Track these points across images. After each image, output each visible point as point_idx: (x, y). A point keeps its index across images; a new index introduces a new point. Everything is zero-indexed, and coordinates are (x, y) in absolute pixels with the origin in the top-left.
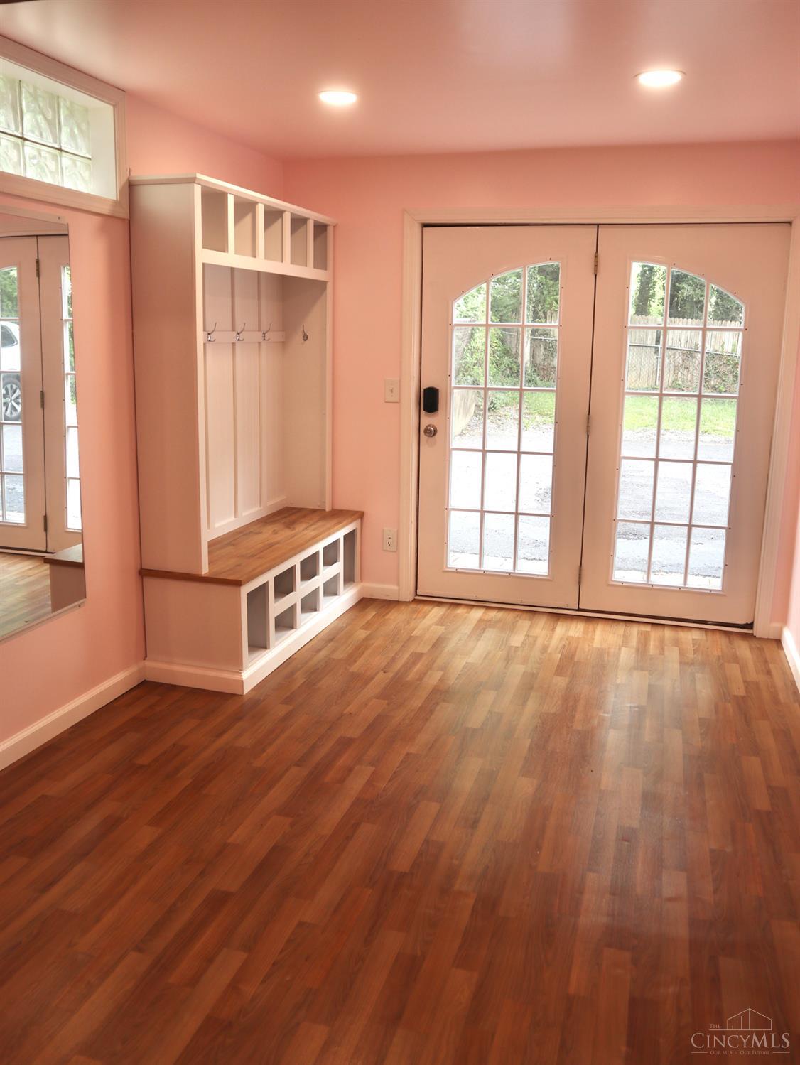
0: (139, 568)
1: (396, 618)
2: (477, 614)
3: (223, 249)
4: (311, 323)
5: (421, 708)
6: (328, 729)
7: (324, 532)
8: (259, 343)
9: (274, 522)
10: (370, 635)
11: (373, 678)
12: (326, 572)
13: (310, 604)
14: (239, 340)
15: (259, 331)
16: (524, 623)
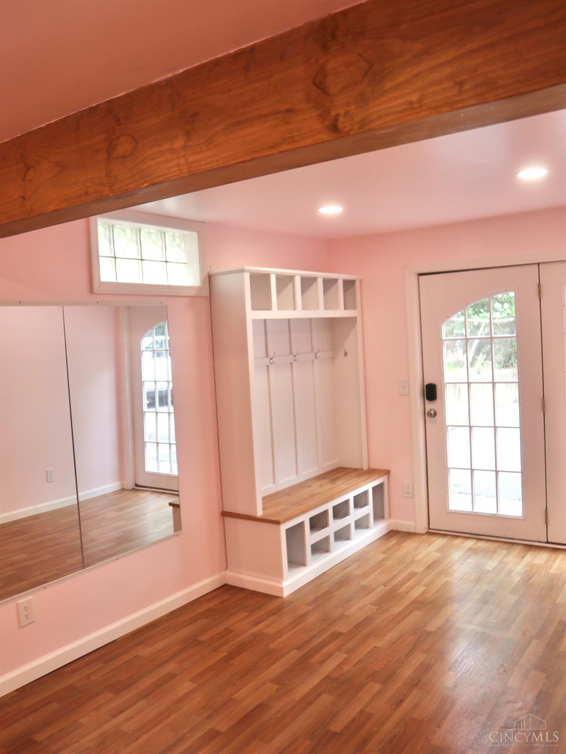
0: (222, 510)
1: (409, 545)
2: (470, 543)
3: (269, 308)
4: (348, 345)
5: (399, 614)
6: (329, 625)
7: (354, 485)
8: (313, 360)
9: (325, 478)
10: (386, 557)
11: (375, 589)
12: (355, 514)
13: (342, 535)
14: (295, 360)
15: (312, 352)
16: (502, 552)
